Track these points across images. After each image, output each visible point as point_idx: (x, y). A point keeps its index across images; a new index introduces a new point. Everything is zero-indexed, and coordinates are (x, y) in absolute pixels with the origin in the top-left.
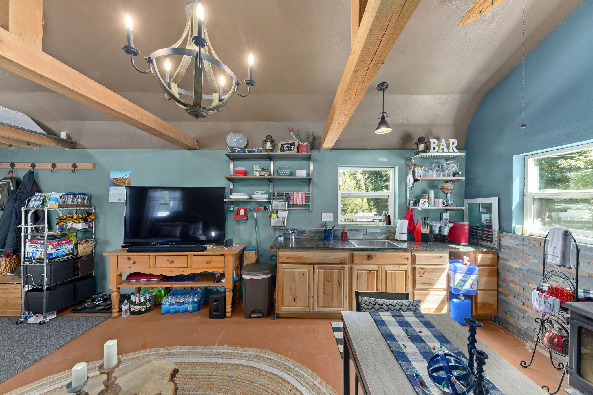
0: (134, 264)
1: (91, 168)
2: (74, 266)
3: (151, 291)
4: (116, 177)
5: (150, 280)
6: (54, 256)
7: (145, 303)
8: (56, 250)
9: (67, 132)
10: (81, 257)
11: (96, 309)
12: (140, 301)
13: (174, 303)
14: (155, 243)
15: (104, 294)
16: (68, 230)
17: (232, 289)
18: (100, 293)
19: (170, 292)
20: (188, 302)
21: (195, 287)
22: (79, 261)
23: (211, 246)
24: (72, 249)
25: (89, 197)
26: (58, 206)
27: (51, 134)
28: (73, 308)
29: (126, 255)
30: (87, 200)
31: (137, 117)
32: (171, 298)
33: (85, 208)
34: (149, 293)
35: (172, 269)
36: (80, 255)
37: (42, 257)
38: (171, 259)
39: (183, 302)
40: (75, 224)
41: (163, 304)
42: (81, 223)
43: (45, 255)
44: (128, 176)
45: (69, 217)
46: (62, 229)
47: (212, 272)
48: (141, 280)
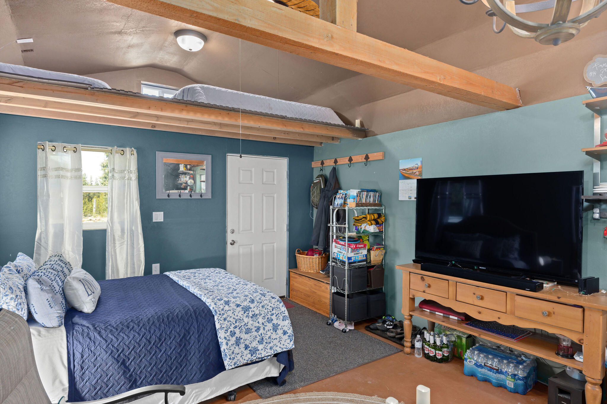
0: (428, 288)
1: (382, 158)
2: (368, 274)
3: (448, 333)
4: (405, 168)
5: (447, 316)
6: (352, 261)
7: (442, 347)
8: (354, 254)
9: (361, 119)
10: (373, 266)
11: (387, 334)
12: (435, 342)
13: (483, 364)
14: (453, 262)
15: (394, 318)
16: (362, 232)
17: (601, 382)
18: (390, 316)
19: (474, 345)
20: (506, 372)
21: (516, 350)
22: (372, 270)
23: (551, 284)
24: (366, 255)
25: (379, 194)
26: (355, 205)
27: (348, 123)
28: (367, 325)
29: (420, 273)
30: (378, 198)
31: (439, 78)
32: (479, 356)
33: (376, 208)
34: (446, 335)
35: (481, 309)
36: (373, 263)
37: (344, 260)
38: (480, 292)
39: (497, 368)
40: (368, 226)
41: (466, 359)
42: (373, 225)
43: (346, 258)
44: (419, 164)
45: (364, 218)
46: (358, 231)
47: (554, 334)
48: (437, 313)
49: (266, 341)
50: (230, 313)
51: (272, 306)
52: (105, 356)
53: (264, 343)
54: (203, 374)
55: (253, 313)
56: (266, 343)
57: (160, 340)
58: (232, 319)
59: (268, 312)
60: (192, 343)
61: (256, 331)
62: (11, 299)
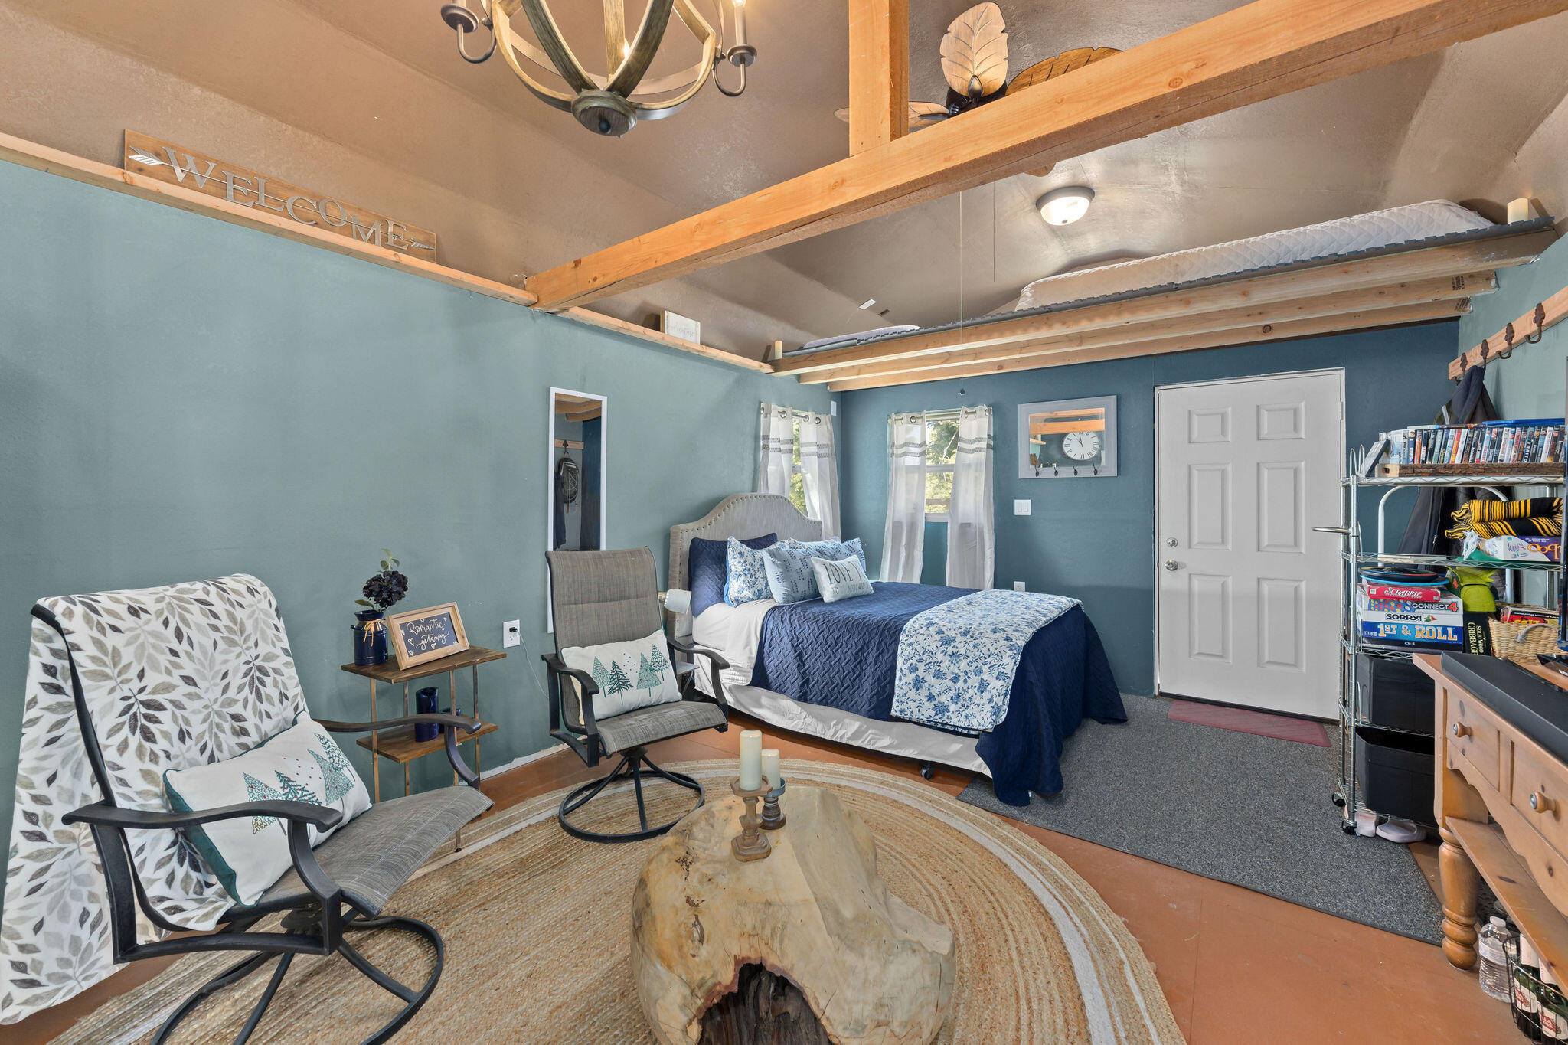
0: (1469, 742)
6: (1383, 635)
24: (1460, 632)
26: (1399, 472)
40: (1486, 540)
49: (962, 702)
50: (921, 639)
51: (992, 649)
52: (786, 640)
53: (959, 705)
54: (872, 708)
55: (955, 650)
56: (963, 705)
57: (837, 644)
58: (919, 648)
59: (980, 657)
60: (869, 661)
61: (952, 679)
62: (739, 562)
